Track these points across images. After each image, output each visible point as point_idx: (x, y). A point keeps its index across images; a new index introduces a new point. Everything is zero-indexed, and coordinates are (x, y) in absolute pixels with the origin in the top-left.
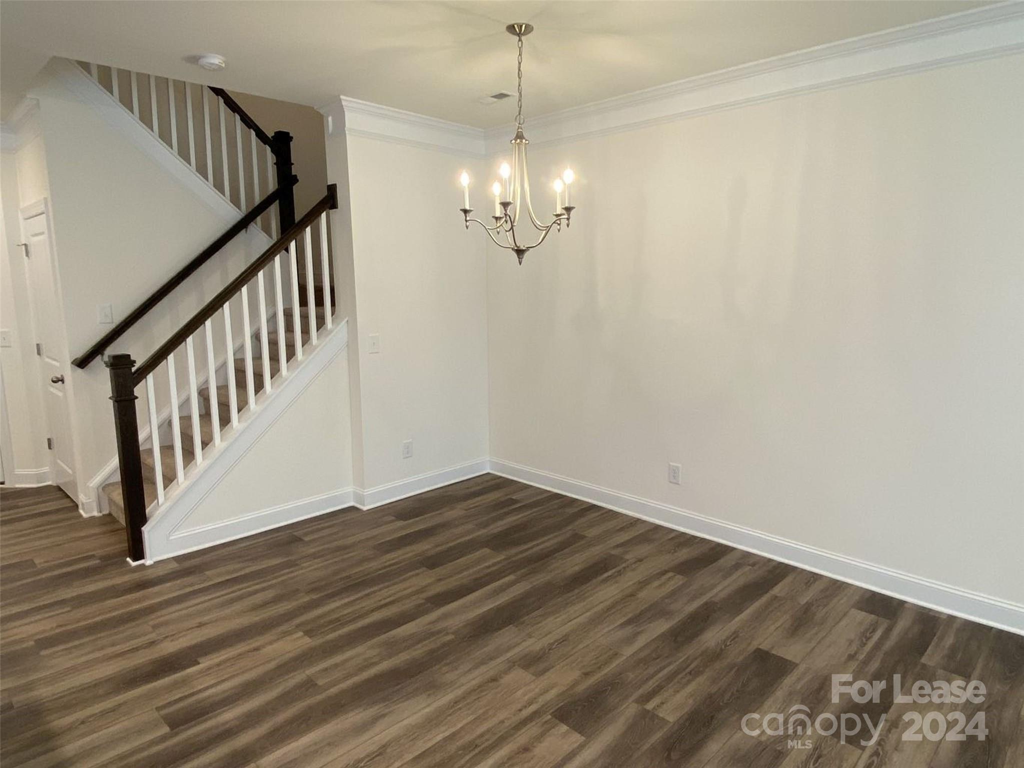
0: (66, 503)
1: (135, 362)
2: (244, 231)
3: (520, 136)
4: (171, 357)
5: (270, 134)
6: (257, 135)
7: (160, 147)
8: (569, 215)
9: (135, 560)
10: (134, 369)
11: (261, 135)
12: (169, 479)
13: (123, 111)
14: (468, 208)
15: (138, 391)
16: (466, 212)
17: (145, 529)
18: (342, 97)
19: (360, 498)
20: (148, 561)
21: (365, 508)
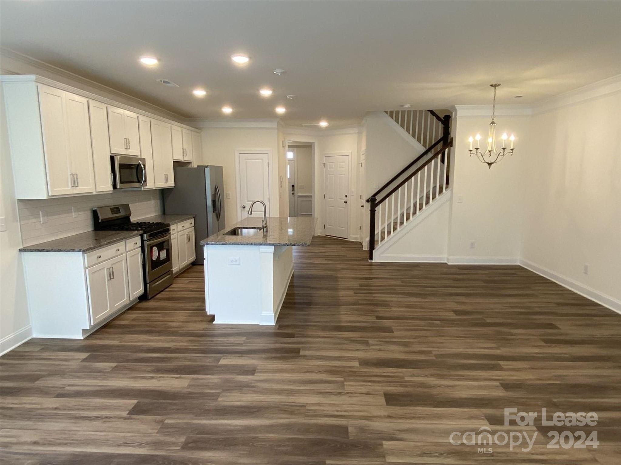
0: (360, 246)
1: (376, 200)
2: (426, 155)
3: (493, 123)
4: (387, 199)
5: (442, 116)
6: (436, 118)
7: (401, 129)
8: (504, 151)
9: (370, 260)
10: (376, 202)
11: (438, 118)
12: (383, 238)
13: (390, 119)
14: (471, 149)
15: (376, 209)
16: (470, 151)
17: (374, 251)
18: (456, 106)
19: (448, 260)
20: (373, 261)
21: (449, 264)
